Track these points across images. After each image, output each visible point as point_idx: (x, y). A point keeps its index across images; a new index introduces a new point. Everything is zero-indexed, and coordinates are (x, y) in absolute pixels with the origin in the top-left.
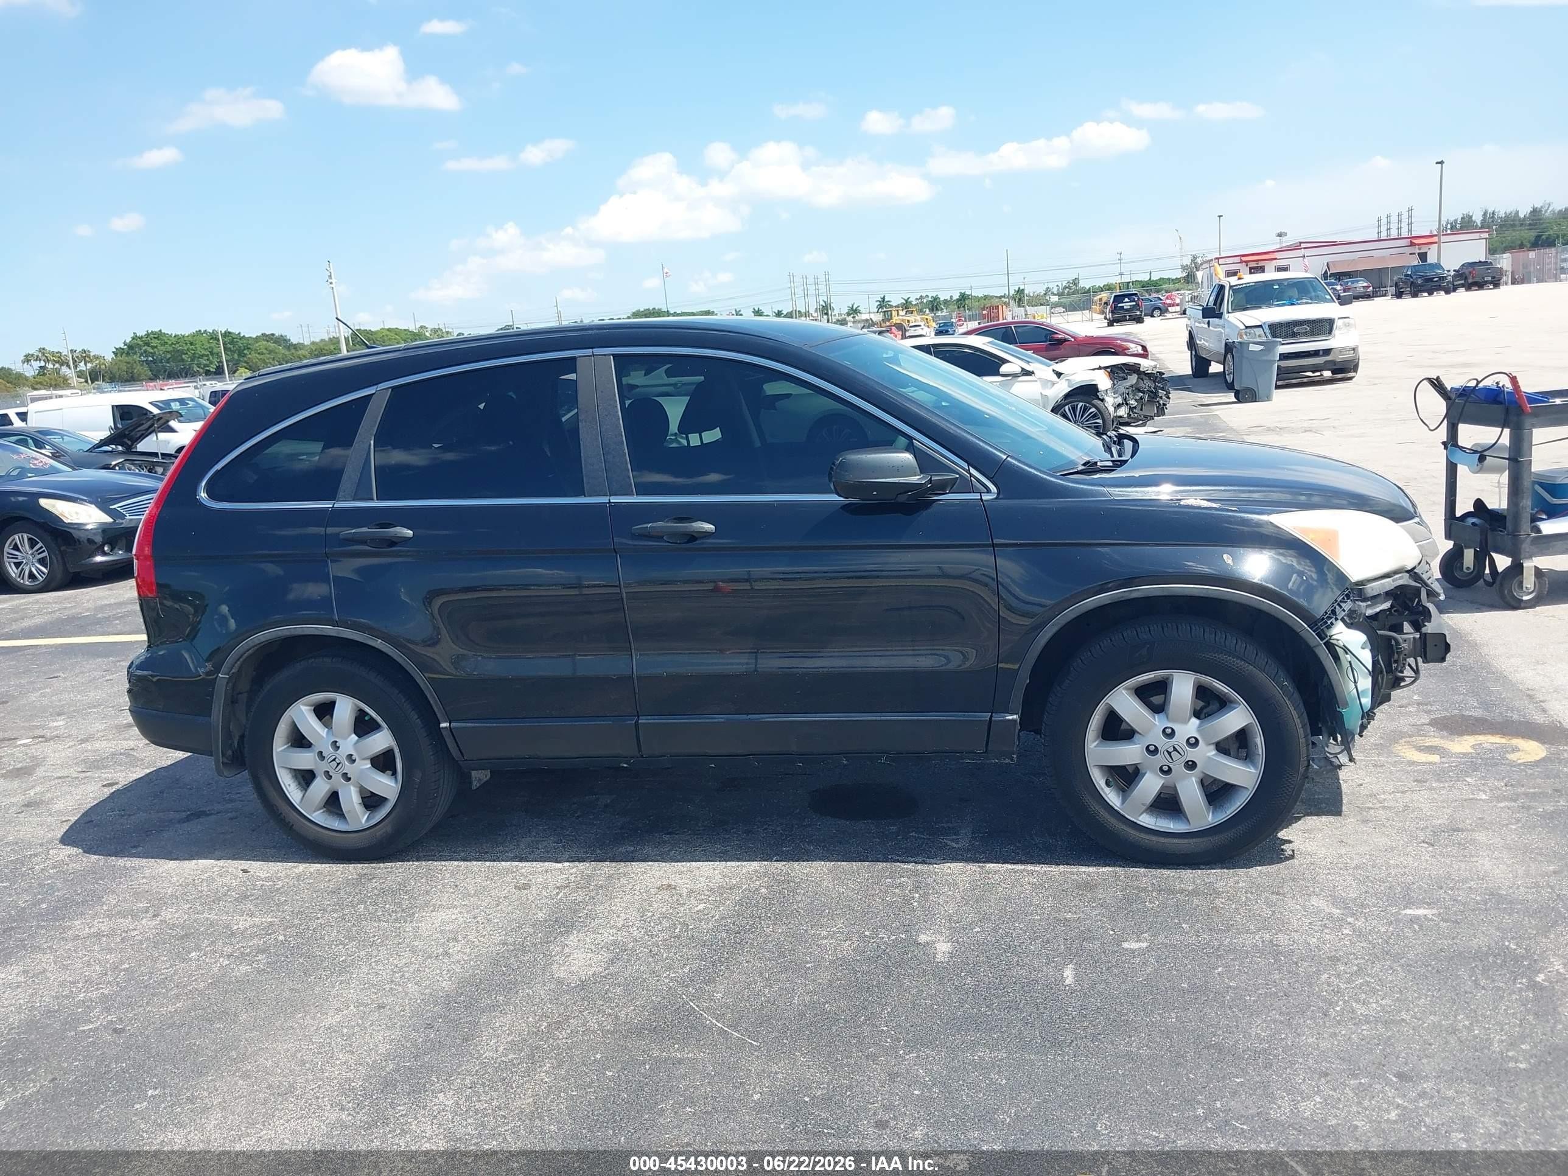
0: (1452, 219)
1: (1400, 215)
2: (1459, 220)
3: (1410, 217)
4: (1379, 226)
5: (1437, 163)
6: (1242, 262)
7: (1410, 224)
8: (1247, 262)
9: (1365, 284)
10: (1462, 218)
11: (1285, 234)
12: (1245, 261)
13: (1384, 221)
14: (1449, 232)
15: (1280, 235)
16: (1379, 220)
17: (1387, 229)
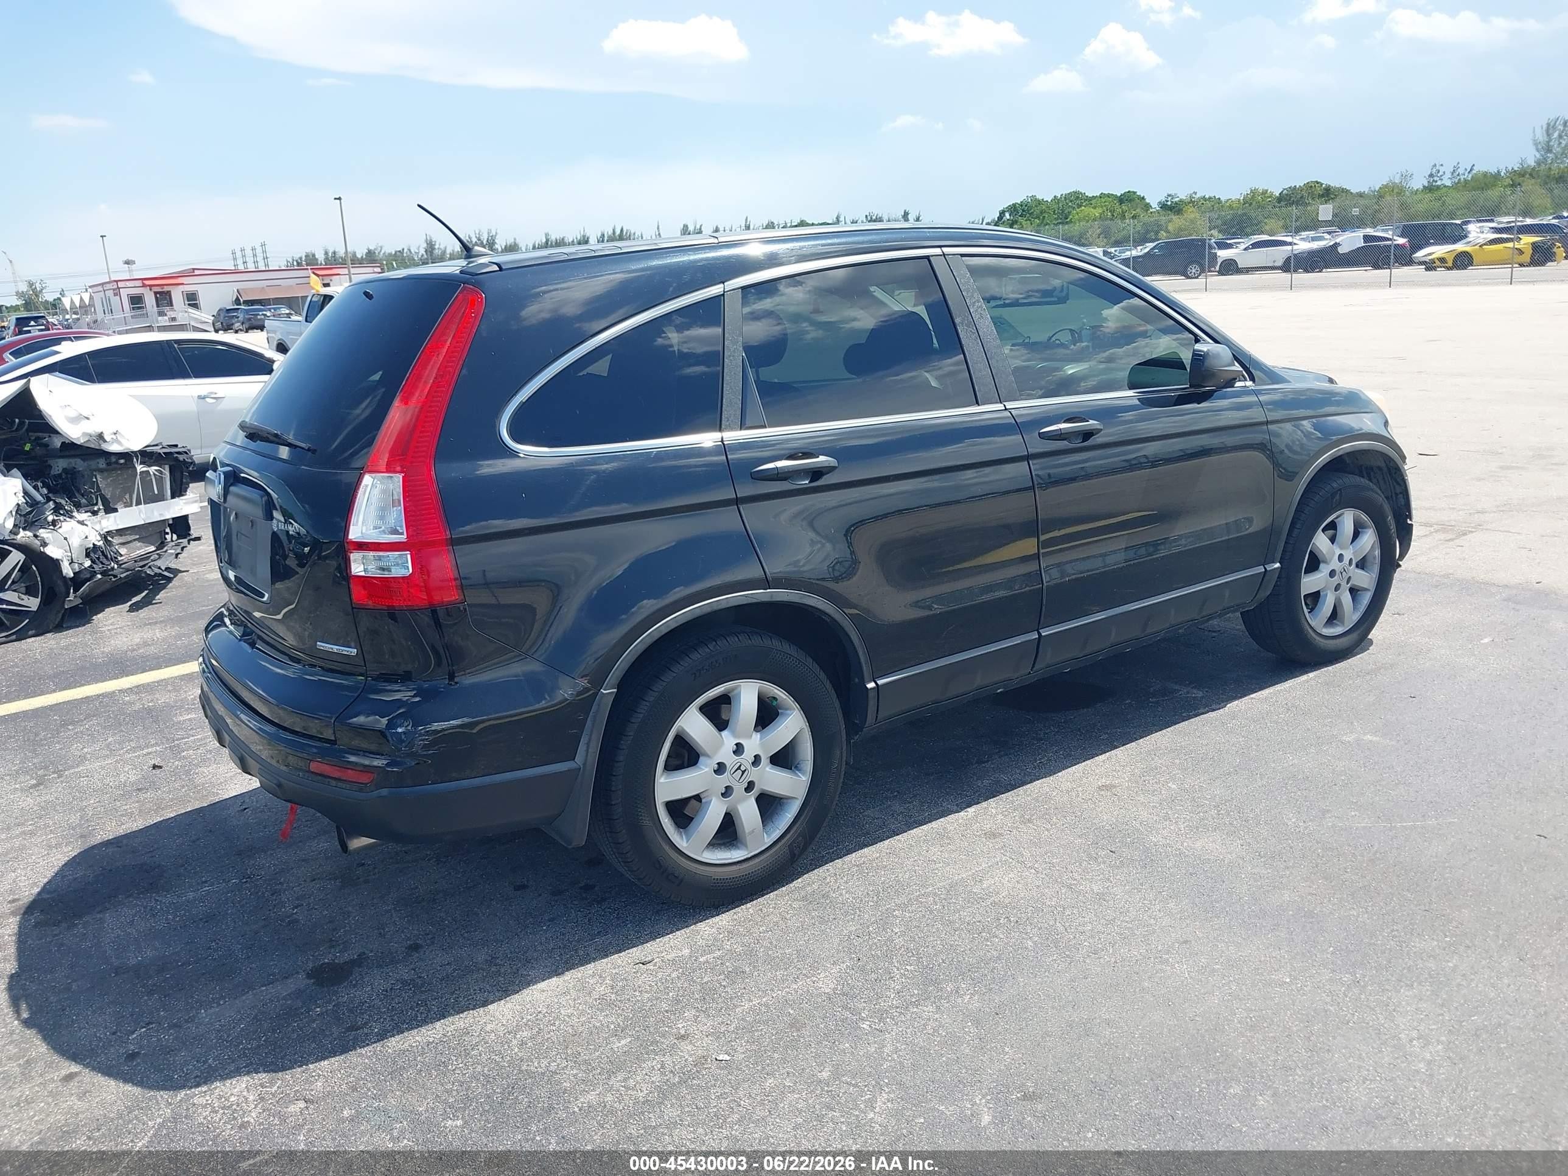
0: (297, 257)
1: (253, 249)
2: (304, 259)
3: (264, 252)
4: (235, 259)
5: (335, 199)
6: (144, 286)
7: (265, 258)
8: (150, 286)
9: (287, 312)
10: (306, 256)
11: (133, 262)
12: (149, 286)
13: (239, 254)
14: (296, 268)
15: (127, 262)
16: (234, 253)
17: (244, 263)
